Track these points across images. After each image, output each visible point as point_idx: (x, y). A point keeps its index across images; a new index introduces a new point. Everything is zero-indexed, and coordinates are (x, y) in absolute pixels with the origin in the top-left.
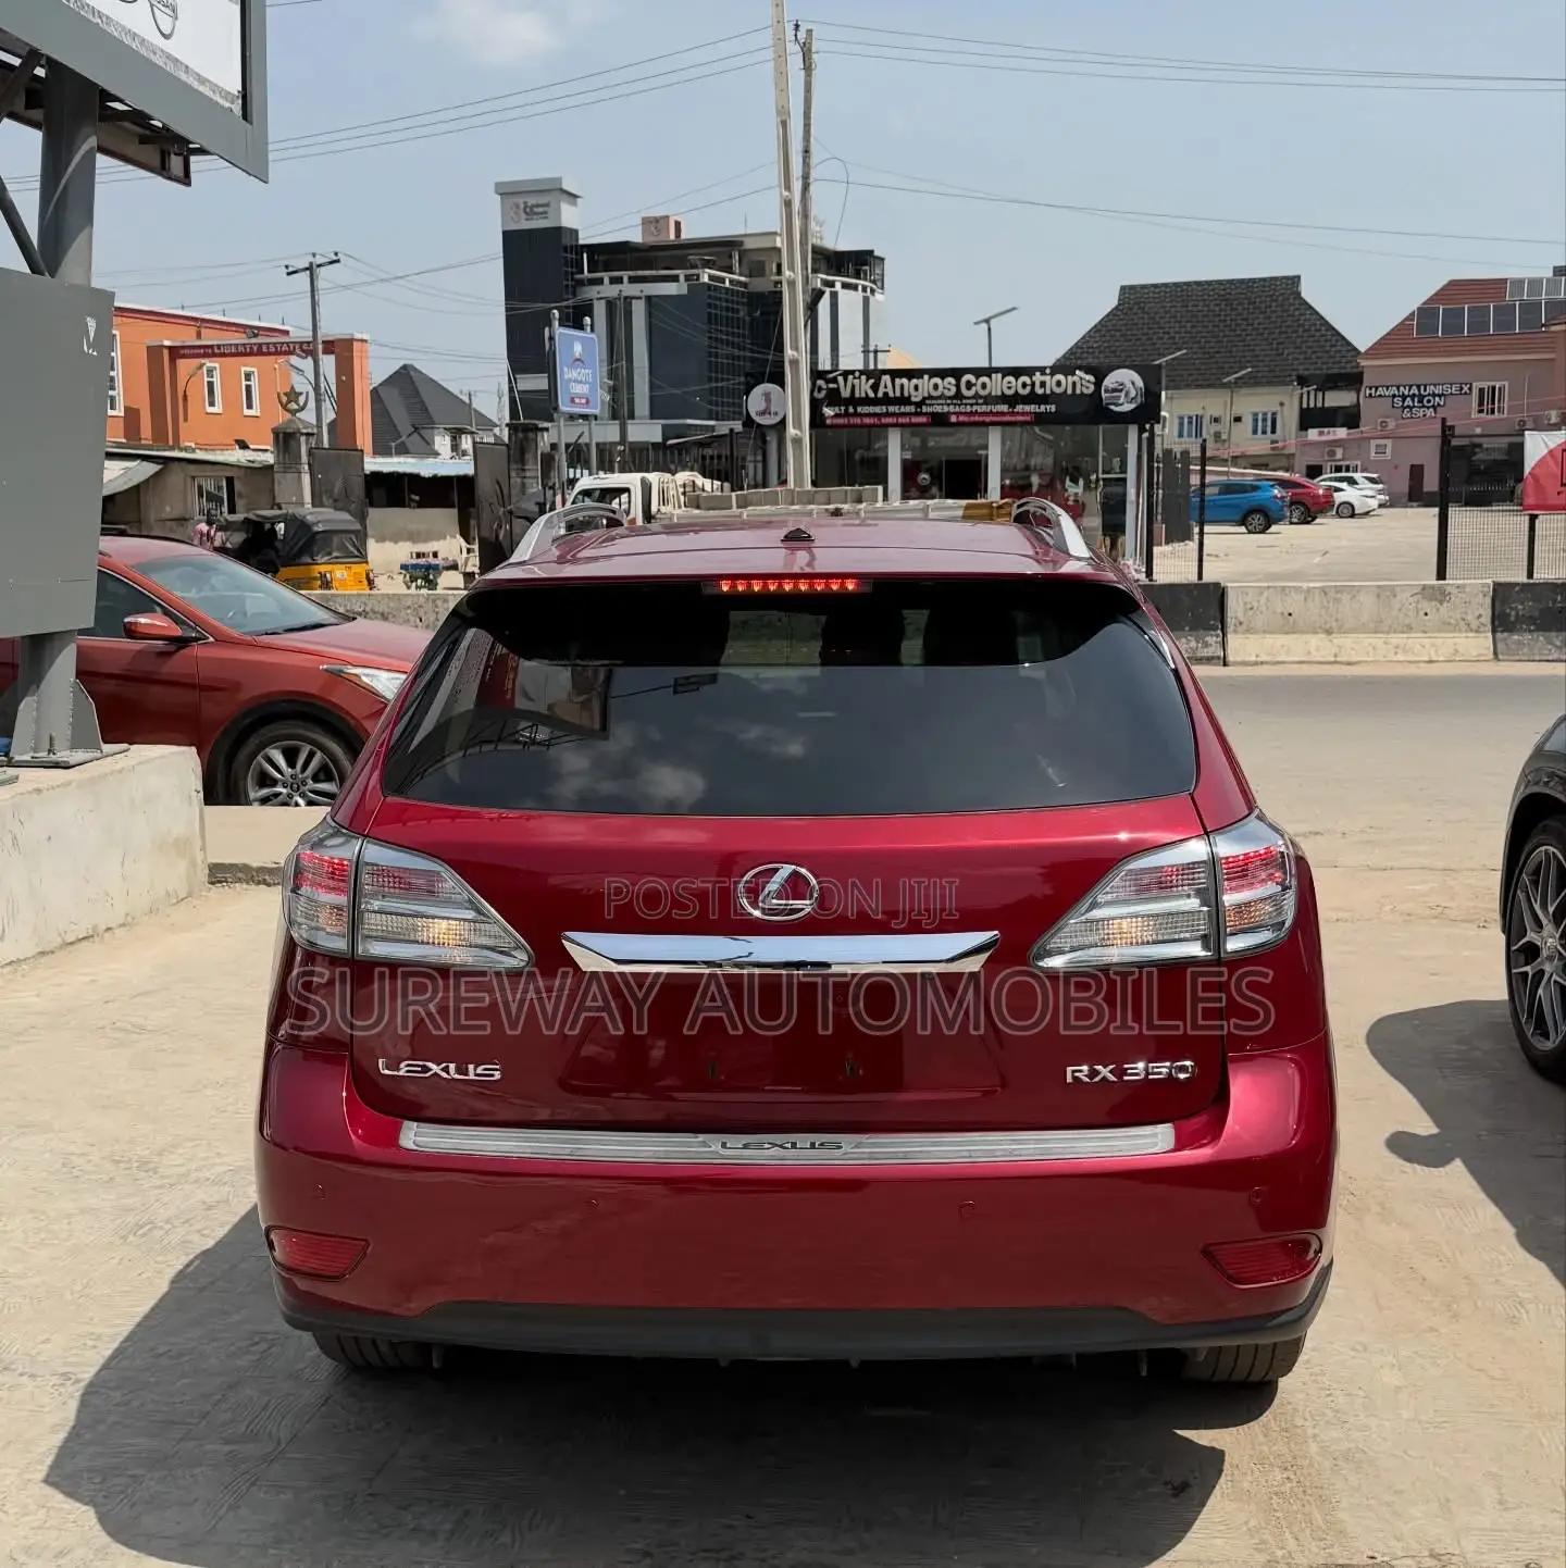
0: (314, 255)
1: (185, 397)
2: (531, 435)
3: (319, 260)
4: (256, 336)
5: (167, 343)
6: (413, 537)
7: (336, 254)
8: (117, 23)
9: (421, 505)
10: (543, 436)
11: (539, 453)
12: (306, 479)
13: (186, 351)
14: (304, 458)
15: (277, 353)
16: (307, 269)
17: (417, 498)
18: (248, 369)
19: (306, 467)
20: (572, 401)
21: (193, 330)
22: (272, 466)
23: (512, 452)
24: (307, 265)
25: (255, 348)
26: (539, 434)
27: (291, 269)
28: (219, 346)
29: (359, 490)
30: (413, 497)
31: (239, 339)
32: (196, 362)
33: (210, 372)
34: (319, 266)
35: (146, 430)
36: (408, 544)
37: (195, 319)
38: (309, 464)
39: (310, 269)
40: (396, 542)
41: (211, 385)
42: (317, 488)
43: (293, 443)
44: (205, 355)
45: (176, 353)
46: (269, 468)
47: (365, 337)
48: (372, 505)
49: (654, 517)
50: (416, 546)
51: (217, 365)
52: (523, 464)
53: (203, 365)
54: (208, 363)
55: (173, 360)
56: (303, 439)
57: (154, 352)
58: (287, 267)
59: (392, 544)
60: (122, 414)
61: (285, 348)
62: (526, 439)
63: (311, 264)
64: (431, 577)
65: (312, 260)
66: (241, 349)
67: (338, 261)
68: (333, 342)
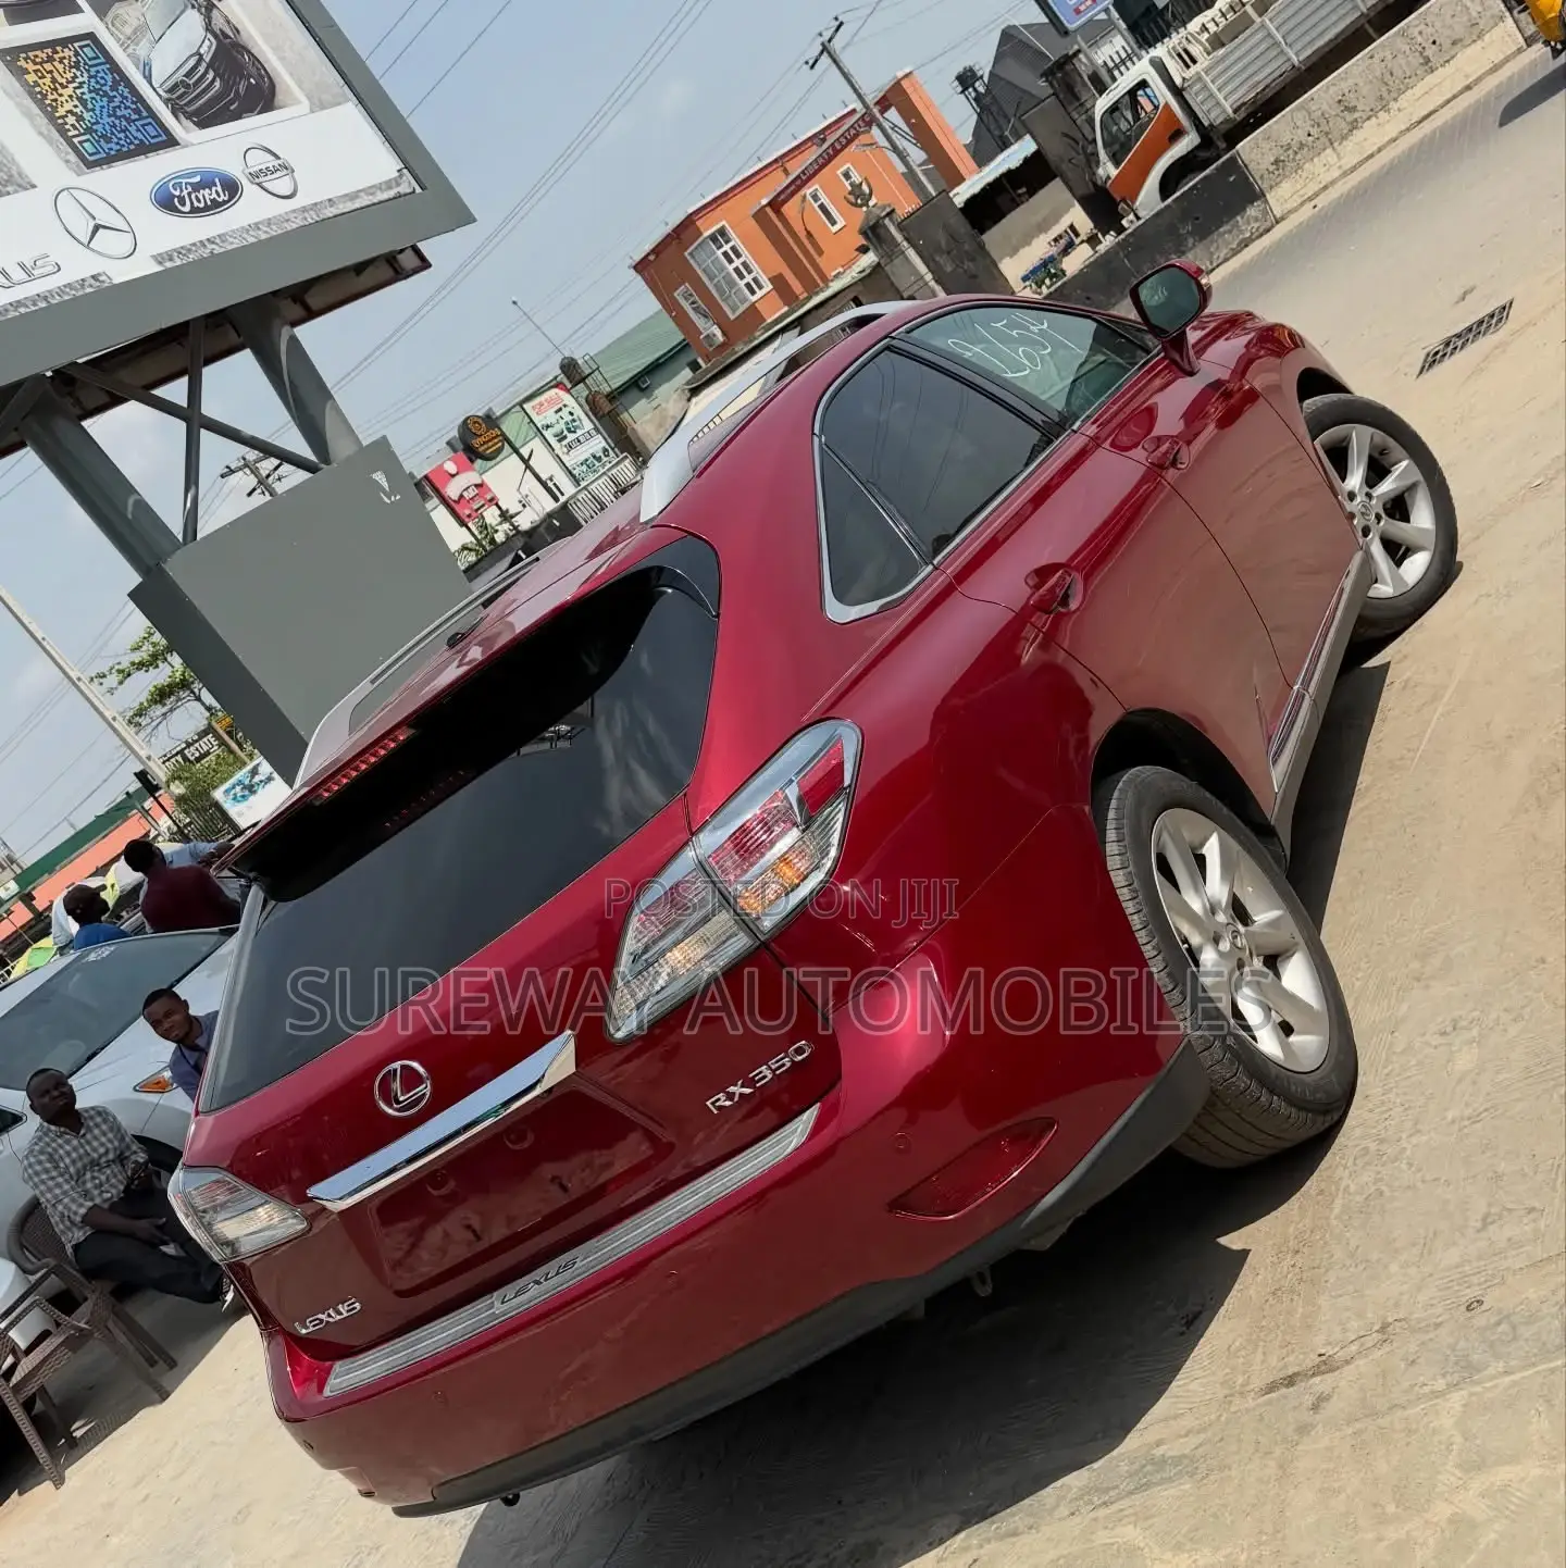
0: (821, 35)
1: (809, 234)
2: (1068, 67)
3: (827, 35)
4: (824, 140)
5: (764, 202)
6: (1043, 227)
7: (836, 19)
8: (233, 231)
9: (1031, 193)
10: (1080, 60)
11: (1086, 78)
12: (911, 253)
13: (782, 197)
14: (899, 237)
15: (849, 142)
16: (822, 52)
17: (1024, 190)
18: (842, 170)
19: (905, 243)
20: (1078, 11)
21: (779, 173)
22: (879, 264)
23: (1061, 96)
24: (821, 48)
25: (830, 151)
26: (1075, 61)
27: (811, 62)
28: (803, 172)
29: (962, 226)
30: (1020, 191)
31: (812, 154)
32: (797, 198)
33: (815, 197)
34: (830, 41)
35: (796, 286)
36: (1042, 237)
37: (776, 161)
38: (907, 239)
39: (825, 49)
40: (1029, 244)
41: (822, 207)
42: (925, 254)
43: (882, 231)
44: (799, 188)
45: (776, 205)
46: (877, 268)
47: (907, 71)
48: (982, 231)
49: (1183, 89)
50: (1050, 232)
51: (817, 186)
52: (1078, 99)
53: (805, 197)
54: (808, 191)
55: (778, 212)
56: (887, 221)
57: (760, 216)
58: (807, 63)
59: (1027, 249)
60: (771, 287)
61: (853, 132)
62: (1066, 74)
63: (823, 44)
64: (1053, 271)
65: (821, 40)
66: (821, 161)
67: (841, 24)
68: (884, 97)
